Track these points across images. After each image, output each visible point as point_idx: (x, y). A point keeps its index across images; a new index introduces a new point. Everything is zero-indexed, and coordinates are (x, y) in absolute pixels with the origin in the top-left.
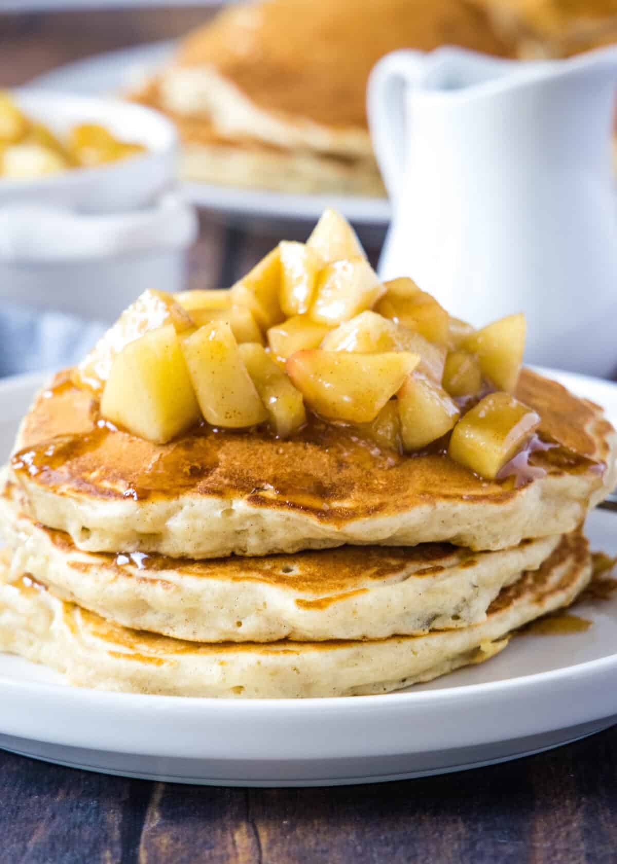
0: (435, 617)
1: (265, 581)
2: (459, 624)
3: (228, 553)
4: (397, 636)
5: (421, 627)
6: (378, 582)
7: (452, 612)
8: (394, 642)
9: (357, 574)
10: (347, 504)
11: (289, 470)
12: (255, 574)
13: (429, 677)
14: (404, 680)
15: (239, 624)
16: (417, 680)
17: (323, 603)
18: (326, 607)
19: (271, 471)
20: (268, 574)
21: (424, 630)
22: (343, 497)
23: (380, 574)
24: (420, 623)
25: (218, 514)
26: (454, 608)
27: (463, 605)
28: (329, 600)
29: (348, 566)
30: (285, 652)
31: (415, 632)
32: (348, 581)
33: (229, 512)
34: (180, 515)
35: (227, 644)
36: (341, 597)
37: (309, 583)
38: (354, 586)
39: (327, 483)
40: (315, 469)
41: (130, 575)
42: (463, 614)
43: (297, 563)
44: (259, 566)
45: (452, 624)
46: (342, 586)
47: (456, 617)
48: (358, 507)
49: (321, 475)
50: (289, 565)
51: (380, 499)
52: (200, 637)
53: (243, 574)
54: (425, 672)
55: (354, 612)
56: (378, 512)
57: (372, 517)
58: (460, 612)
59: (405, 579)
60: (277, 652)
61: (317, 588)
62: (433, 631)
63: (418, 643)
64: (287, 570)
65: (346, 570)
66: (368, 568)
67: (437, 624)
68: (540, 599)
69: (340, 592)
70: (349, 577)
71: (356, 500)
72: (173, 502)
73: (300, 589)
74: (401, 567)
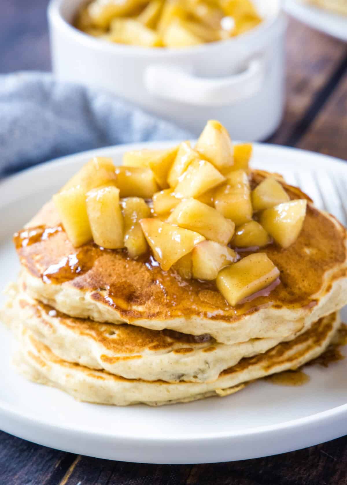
0: (183, 375)
1: (94, 338)
2: (197, 380)
3: (86, 317)
4: (160, 381)
5: (174, 378)
6: (152, 352)
7: (193, 375)
8: (157, 384)
9: (143, 345)
10: (140, 309)
11: (124, 280)
12: (93, 333)
13: (186, 400)
14: (170, 401)
15: (80, 357)
16: (178, 401)
17: (114, 360)
18: (114, 363)
19: (114, 279)
20: (100, 334)
21: (176, 381)
22: (141, 304)
23: (155, 348)
24: (174, 377)
25: (77, 298)
26: (194, 373)
27: (199, 372)
28: (118, 359)
29: (142, 339)
30: (99, 377)
31: (170, 381)
32: (136, 348)
33: (83, 299)
34: (62, 293)
35: (77, 364)
36: (125, 358)
37: (115, 345)
38: (138, 352)
39: (138, 293)
40: (137, 282)
41: (40, 316)
42: (199, 376)
43: (118, 330)
44: (99, 327)
45: (193, 380)
46: (131, 351)
47: (195, 377)
48: (144, 312)
49: (138, 286)
50: (114, 330)
51: (160, 308)
52: (65, 358)
53: (88, 331)
54: (184, 398)
55: (130, 368)
56: (153, 318)
57: (149, 319)
58: (197, 375)
59: (169, 352)
60: (94, 376)
61: (117, 349)
62: (182, 381)
63: (171, 387)
64: (112, 333)
65: (140, 341)
66: (152, 341)
67: (185, 378)
68: (268, 367)
69: (128, 355)
70: (138, 346)
71: (146, 308)
72: (58, 287)
73: (108, 348)
74: (170, 344)
